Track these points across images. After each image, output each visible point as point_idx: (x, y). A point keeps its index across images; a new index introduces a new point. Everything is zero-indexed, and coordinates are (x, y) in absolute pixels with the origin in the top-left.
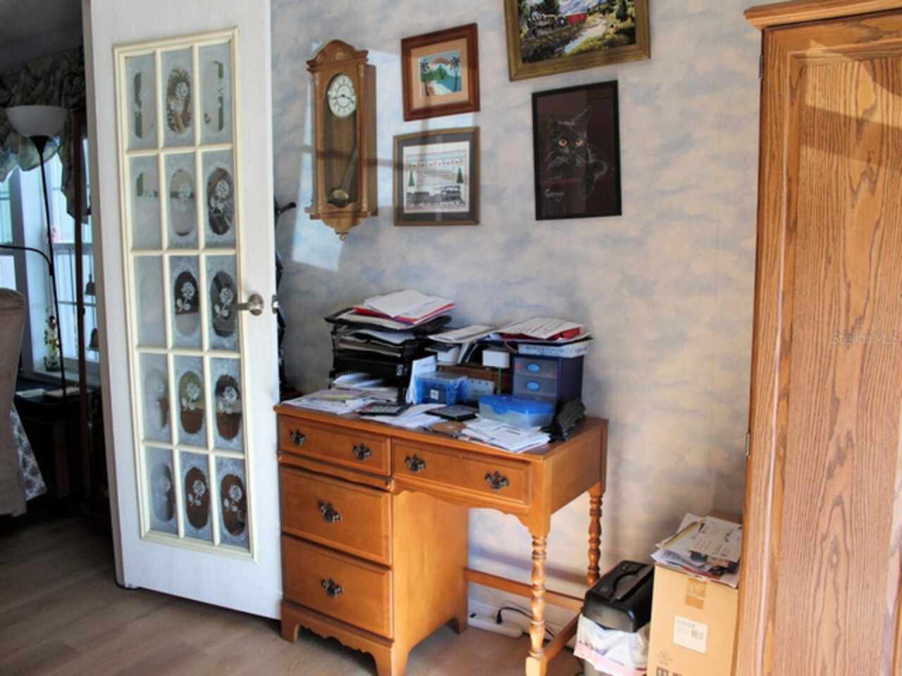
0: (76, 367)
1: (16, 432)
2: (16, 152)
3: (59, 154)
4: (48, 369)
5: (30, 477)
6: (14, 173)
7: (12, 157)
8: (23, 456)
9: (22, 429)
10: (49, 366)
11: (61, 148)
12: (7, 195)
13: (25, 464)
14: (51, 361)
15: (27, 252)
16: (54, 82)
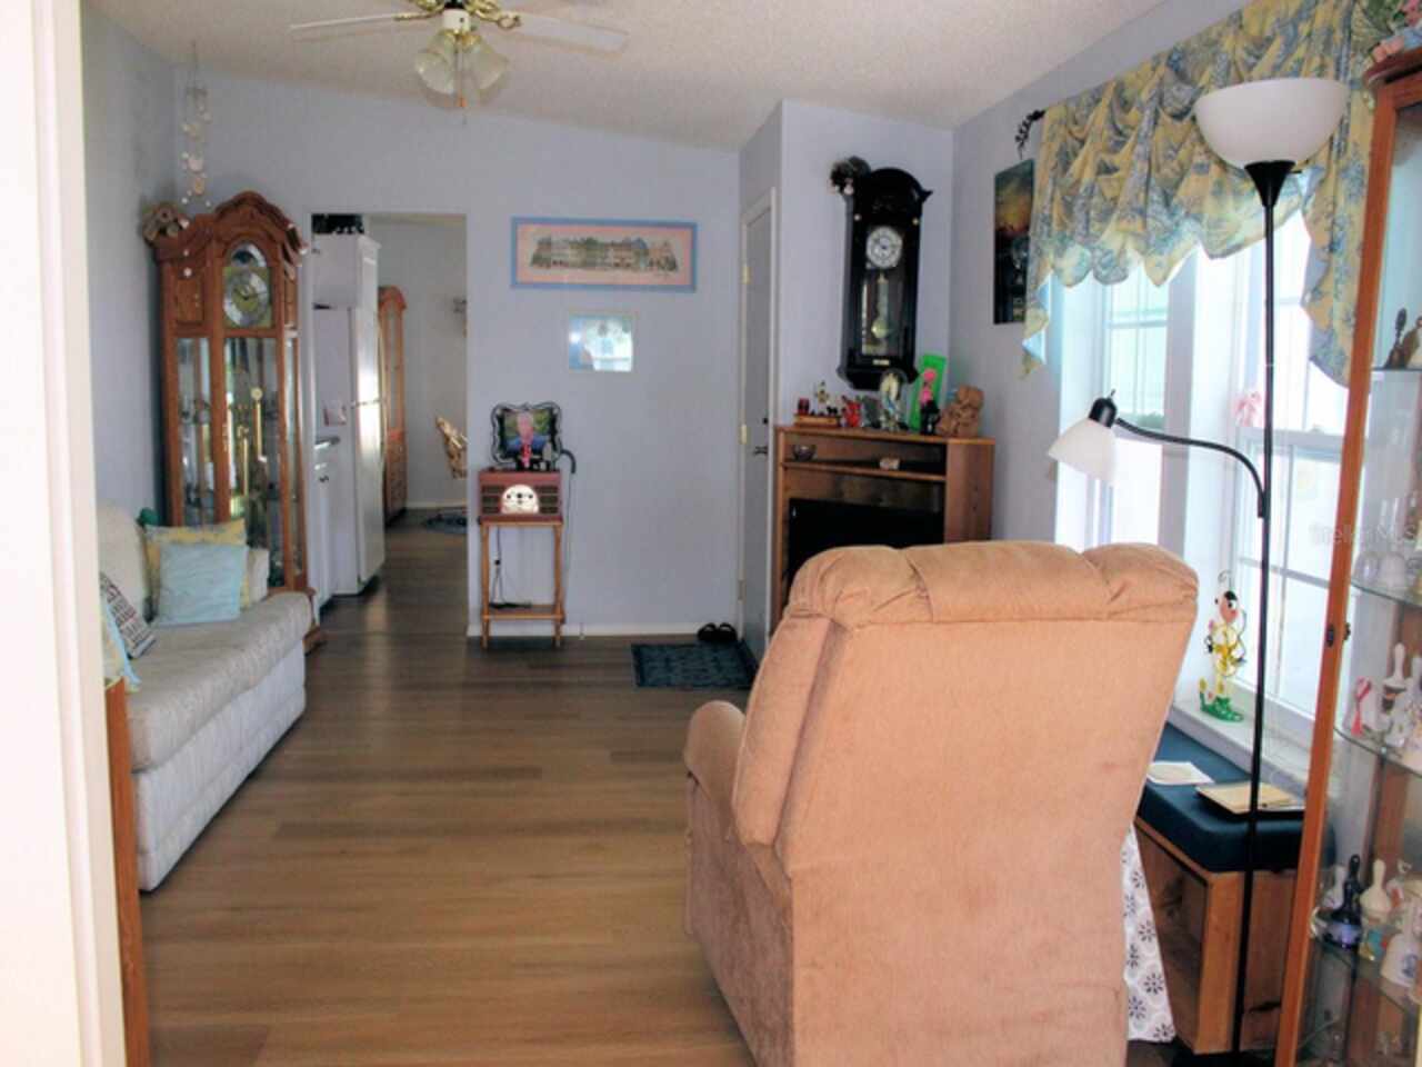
0: (1307, 739)
1: (1127, 882)
2: (1198, 218)
3: (1304, 213)
4: (1206, 709)
5: (1142, 994)
6: (1184, 266)
7: (1188, 227)
8: (1133, 938)
9: (1142, 881)
10: (1208, 702)
11: (1311, 200)
12: (1164, 317)
13: (1134, 960)
14: (1217, 693)
15: (1193, 449)
16: (1309, 35)
